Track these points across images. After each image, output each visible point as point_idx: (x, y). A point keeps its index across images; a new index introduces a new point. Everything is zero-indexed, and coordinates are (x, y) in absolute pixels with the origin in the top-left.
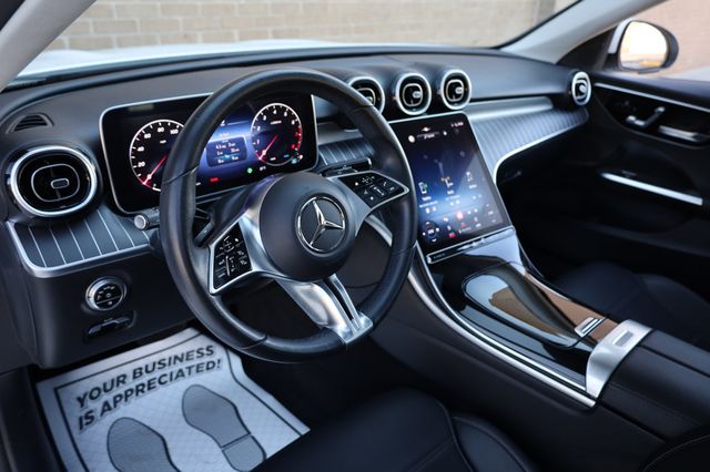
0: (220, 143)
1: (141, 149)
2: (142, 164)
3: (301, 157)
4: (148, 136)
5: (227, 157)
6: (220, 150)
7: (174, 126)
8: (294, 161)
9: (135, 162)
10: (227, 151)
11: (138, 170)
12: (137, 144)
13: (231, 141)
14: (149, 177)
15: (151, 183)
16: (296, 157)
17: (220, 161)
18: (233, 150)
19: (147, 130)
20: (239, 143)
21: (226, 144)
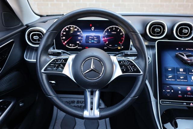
0: (91, 36)
1: (65, 33)
2: (64, 38)
3: (123, 47)
4: (67, 30)
5: (93, 41)
6: (90, 38)
7: (76, 28)
8: (119, 48)
9: (62, 37)
10: (93, 39)
11: (63, 39)
12: (64, 32)
13: (95, 36)
14: (66, 42)
15: (66, 44)
16: (120, 47)
17: (90, 42)
18: (95, 39)
19: (67, 28)
20: (98, 37)
21: (93, 37)
